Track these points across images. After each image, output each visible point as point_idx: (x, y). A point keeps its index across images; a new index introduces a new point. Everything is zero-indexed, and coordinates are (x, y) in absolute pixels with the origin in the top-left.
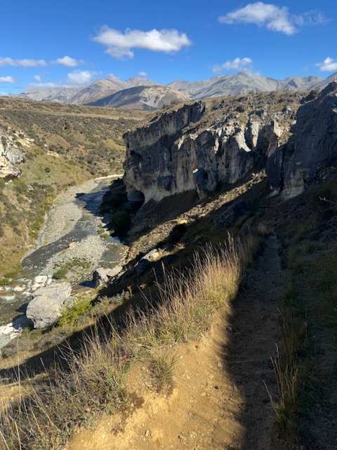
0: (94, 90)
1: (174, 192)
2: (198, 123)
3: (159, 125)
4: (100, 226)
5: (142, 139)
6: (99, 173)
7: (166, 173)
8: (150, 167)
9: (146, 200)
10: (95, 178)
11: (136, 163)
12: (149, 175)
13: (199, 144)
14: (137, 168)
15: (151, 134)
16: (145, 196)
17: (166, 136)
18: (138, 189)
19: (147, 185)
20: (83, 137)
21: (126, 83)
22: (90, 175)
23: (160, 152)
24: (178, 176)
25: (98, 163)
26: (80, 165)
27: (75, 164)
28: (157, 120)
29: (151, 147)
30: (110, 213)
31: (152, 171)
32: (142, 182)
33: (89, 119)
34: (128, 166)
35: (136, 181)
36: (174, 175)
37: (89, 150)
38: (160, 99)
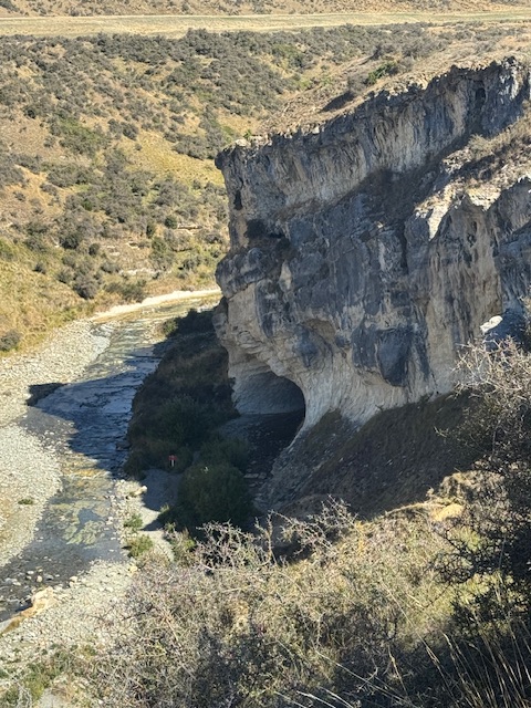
1: (419, 389)
2: (503, 138)
3: (361, 128)
4: (133, 524)
5: (292, 175)
6: (112, 289)
7: (388, 318)
8: (326, 286)
9: (312, 416)
10: (91, 310)
11: (268, 267)
12: (321, 316)
13: (504, 224)
14: (275, 288)
15: (326, 159)
16: (308, 396)
17: (386, 173)
18: (279, 371)
19: (312, 355)
20: (37, 130)
22: (75, 301)
23: (365, 237)
24: (432, 332)
25: (105, 245)
26: (31, 258)
27: (10, 257)
28: (351, 107)
29: (328, 210)
30: (168, 469)
31: (334, 302)
32: (295, 342)
33: (59, 49)
34: (239, 280)
35: (270, 336)
36: (416, 327)
37: (66, 193)
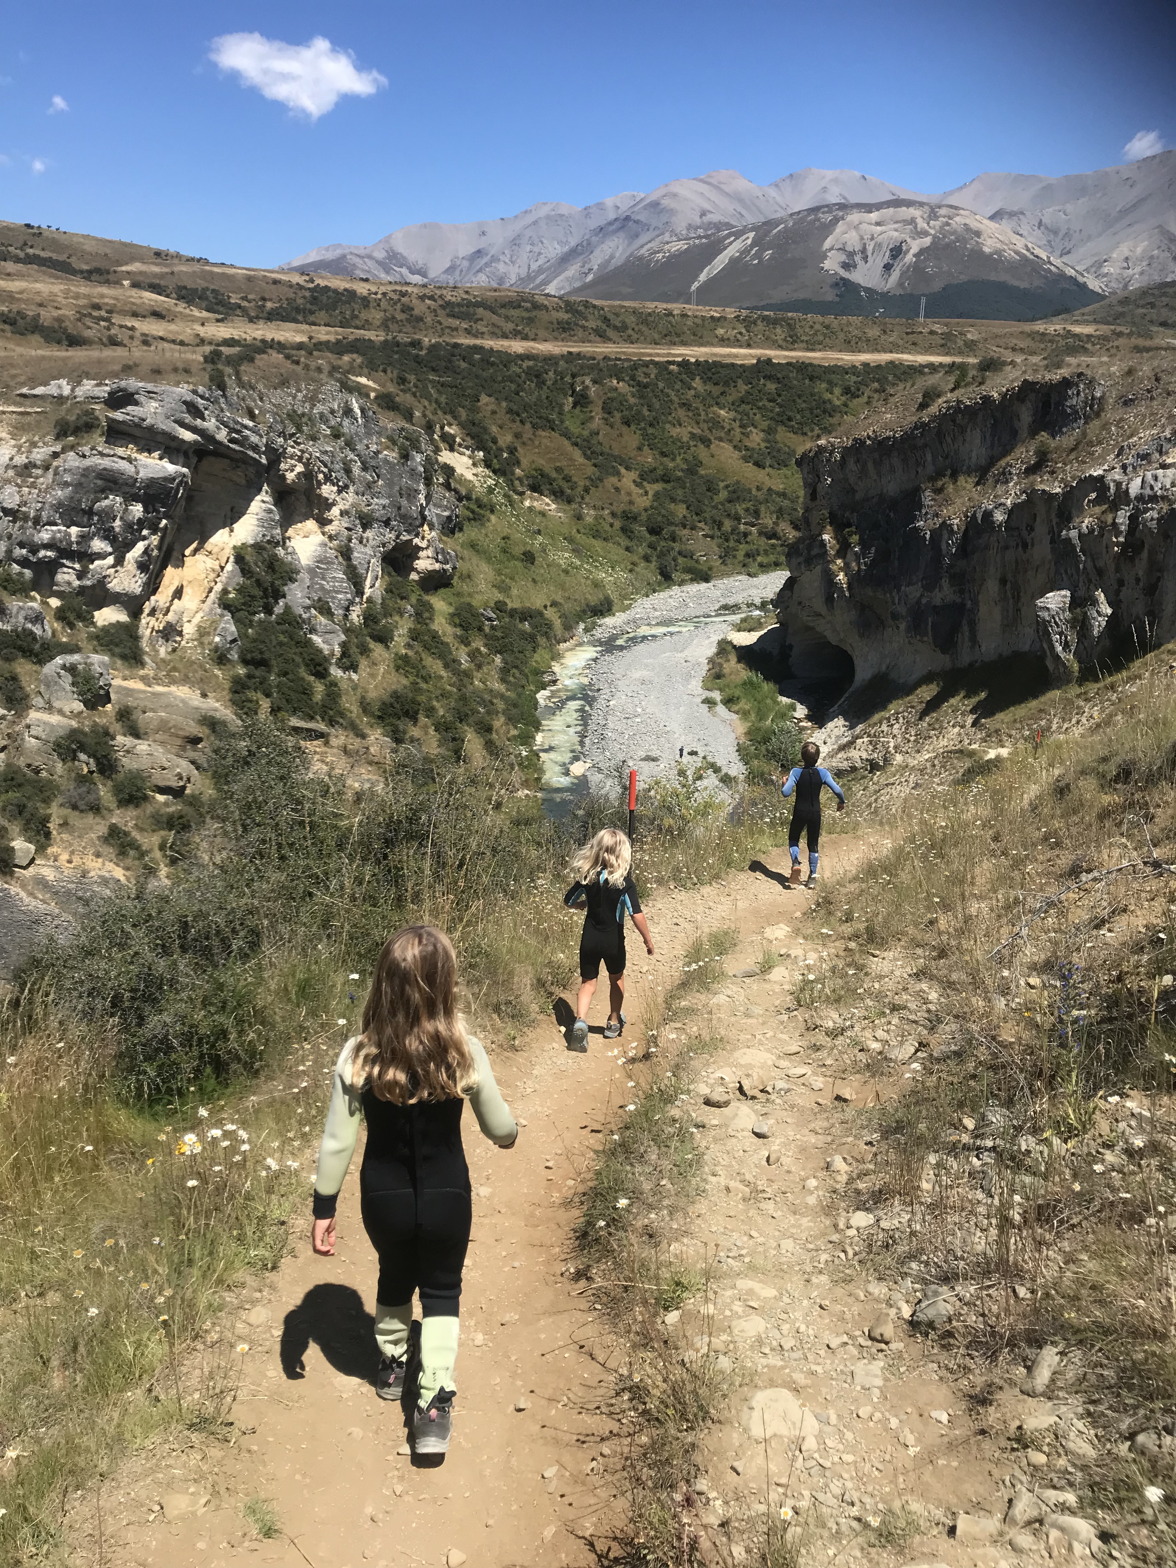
0: (646, 227)
1: (966, 656)
5: (863, 474)
6: (685, 571)
7: (944, 593)
9: (863, 678)
10: (670, 586)
15: (895, 460)
16: (857, 662)
18: (833, 640)
19: (867, 627)
20: (631, 437)
21: (772, 192)
22: (656, 577)
24: (983, 609)
25: (683, 534)
26: (624, 541)
27: (607, 538)
31: (894, 582)
32: (851, 616)
33: (651, 370)
35: (832, 611)
36: (969, 604)
37: (653, 488)
38: (909, 258)
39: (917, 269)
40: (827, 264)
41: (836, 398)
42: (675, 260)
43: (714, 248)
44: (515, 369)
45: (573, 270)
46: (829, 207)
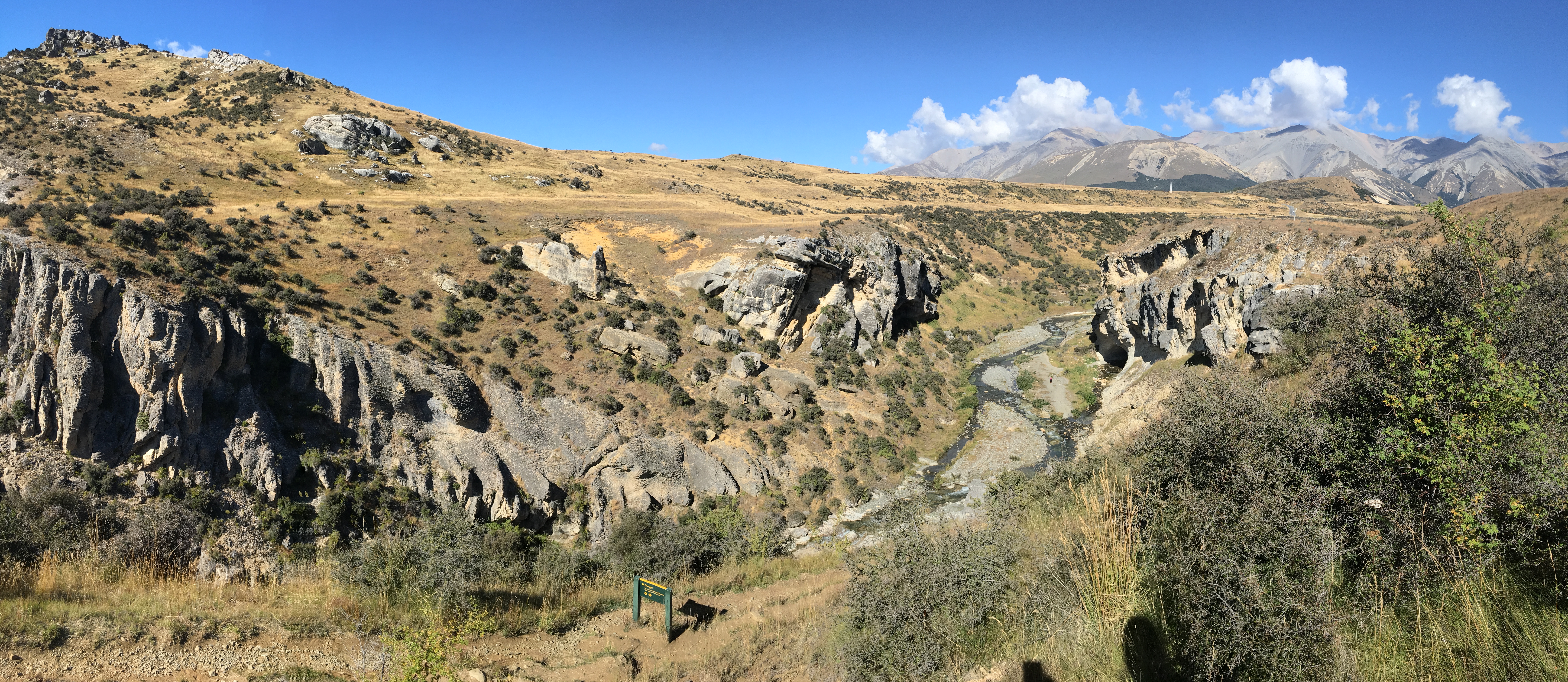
0: (1046, 149)
9: (1130, 362)
16: (1129, 354)
20: (1028, 247)
26: (1022, 296)
27: (1013, 294)
33: (1039, 216)
37: (1038, 271)
38: (1168, 164)
39: (1171, 168)
40: (1130, 166)
41: (1129, 228)
42: (1060, 164)
43: (1078, 158)
44: (972, 217)
45: (1011, 168)
46: (1131, 142)
